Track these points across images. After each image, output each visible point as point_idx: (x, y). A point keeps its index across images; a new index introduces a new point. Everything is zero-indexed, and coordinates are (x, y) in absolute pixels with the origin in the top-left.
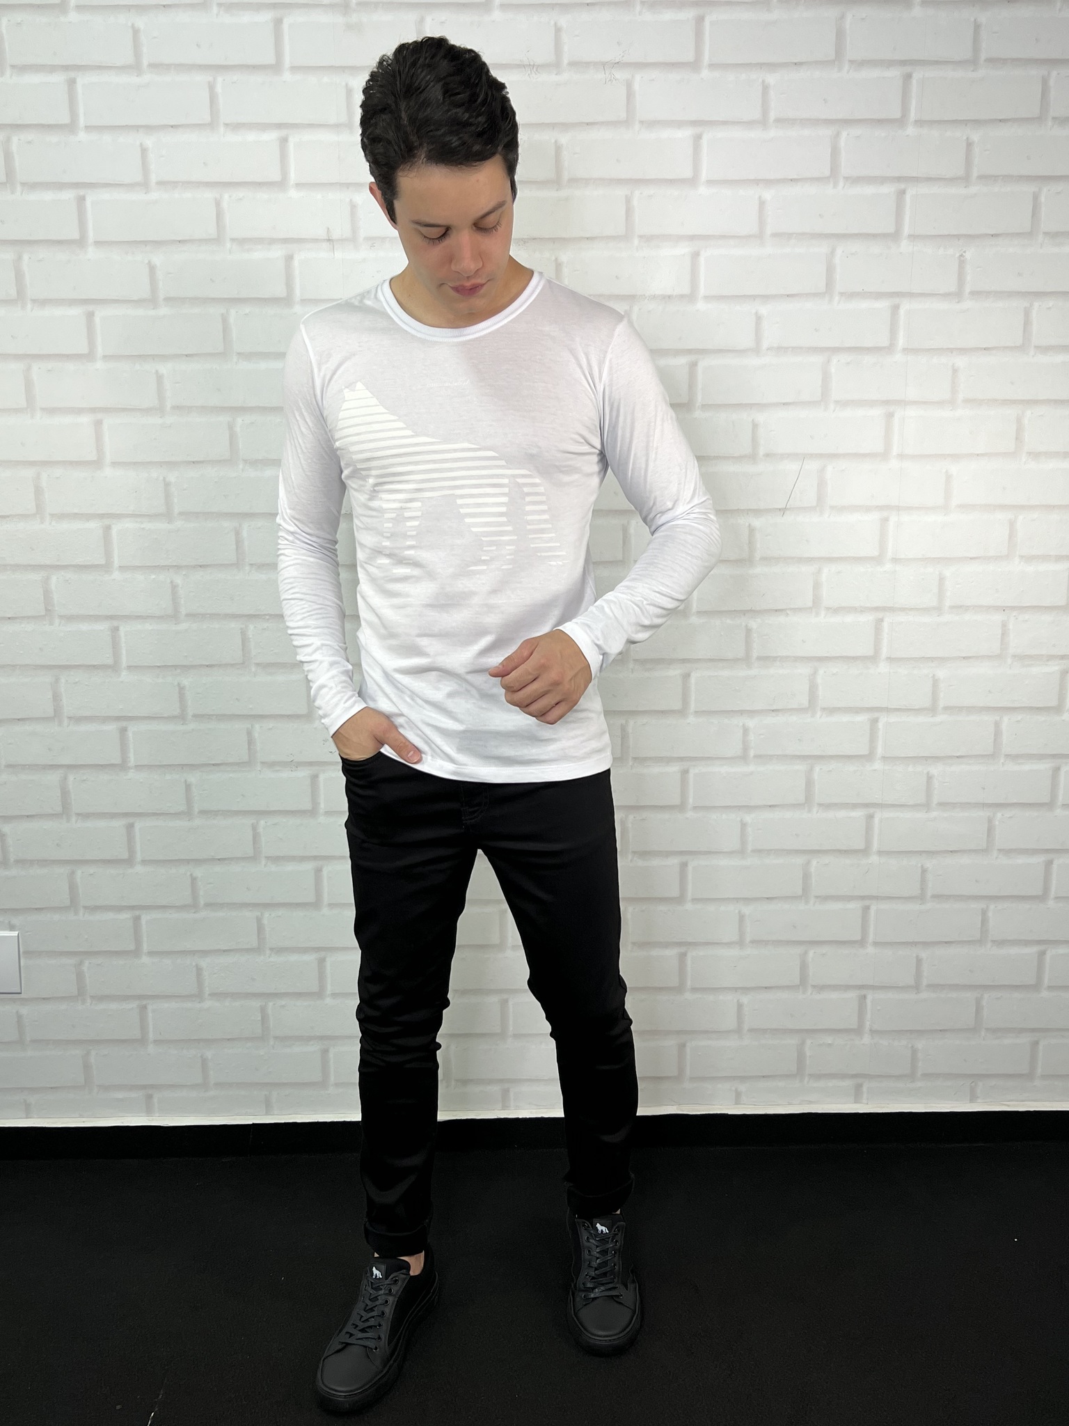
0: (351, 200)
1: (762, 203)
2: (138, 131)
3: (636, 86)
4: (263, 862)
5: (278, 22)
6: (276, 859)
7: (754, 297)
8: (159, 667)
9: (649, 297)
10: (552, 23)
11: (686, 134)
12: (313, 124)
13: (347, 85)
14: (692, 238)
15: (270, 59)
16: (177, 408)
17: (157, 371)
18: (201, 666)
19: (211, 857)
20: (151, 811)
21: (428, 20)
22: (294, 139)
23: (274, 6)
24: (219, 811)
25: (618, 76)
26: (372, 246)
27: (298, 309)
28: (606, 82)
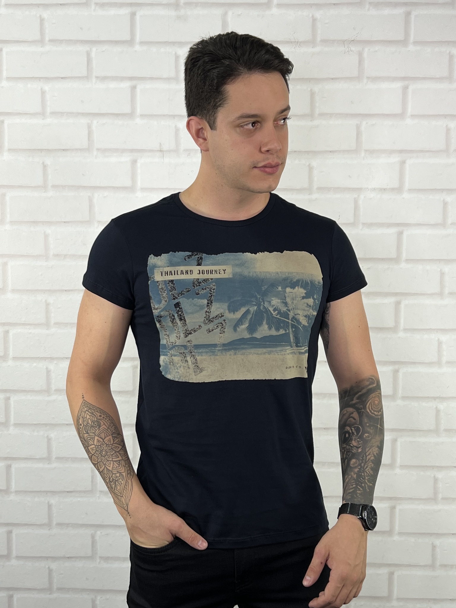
0: (176, 126)
1: (448, 130)
2: (40, 80)
3: (365, 55)
4: (98, 560)
5: (133, 14)
6: (107, 559)
7: (442, 190)
8: (35, 424)
9: (371, 189)
10: (311, 15)
11: (398, 85)
12: (153, 78)
13: (176, 53)
14: (401, 152)
15: (127, 37)
16: (57, 256)
17: (45, 232)
18: (63, 424)
19: (62, 556)
20: (23, 523)
21: (230, 13)
22: (140, 86)
23: (131, 5)
24: (69, 524)
25: (353, 48)
26: (189, 155)
27: (139, 194)
28: (345, 52)
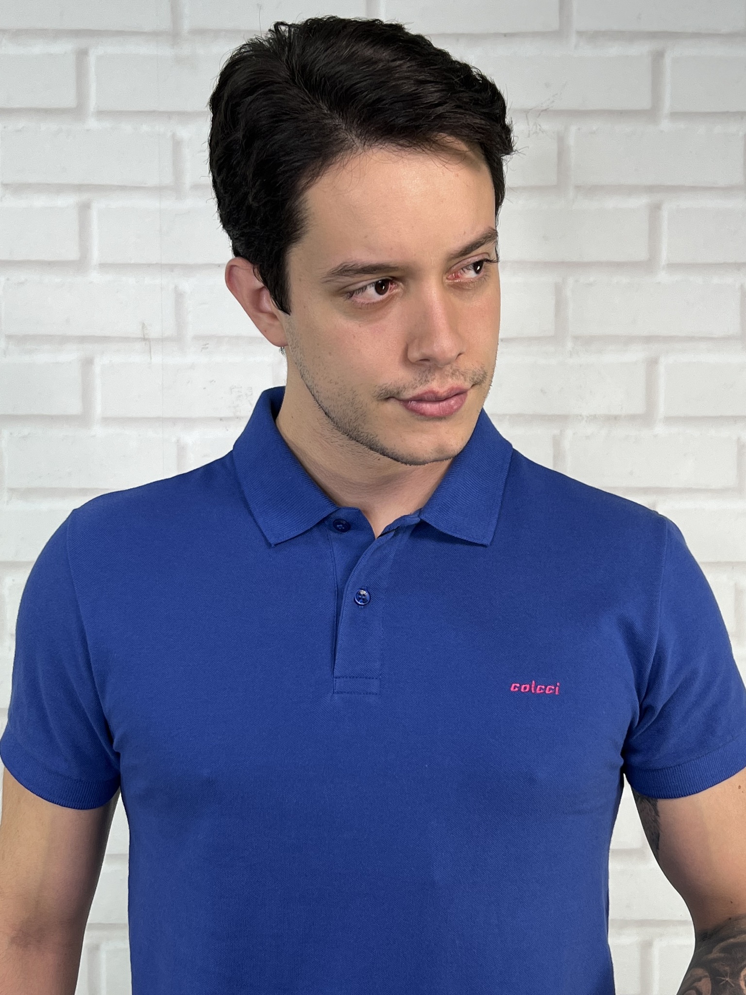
0: (176, 287)
3: (571, 141)
5: (82, 54)
7: (735, 419)
9: (588, 417)
11: (640, 202)
12: (126, 186)
13: (174, 136)
14: (649, 339)
15: (70, 102)
22: (99, 205)
23: (76, 33)
25: (545, 126)
26: (205, 347)
27: (98, 430)
28: (529, 134)
